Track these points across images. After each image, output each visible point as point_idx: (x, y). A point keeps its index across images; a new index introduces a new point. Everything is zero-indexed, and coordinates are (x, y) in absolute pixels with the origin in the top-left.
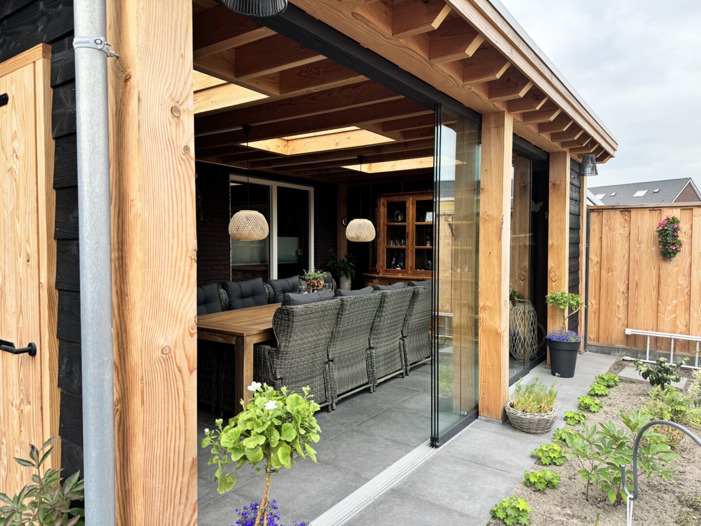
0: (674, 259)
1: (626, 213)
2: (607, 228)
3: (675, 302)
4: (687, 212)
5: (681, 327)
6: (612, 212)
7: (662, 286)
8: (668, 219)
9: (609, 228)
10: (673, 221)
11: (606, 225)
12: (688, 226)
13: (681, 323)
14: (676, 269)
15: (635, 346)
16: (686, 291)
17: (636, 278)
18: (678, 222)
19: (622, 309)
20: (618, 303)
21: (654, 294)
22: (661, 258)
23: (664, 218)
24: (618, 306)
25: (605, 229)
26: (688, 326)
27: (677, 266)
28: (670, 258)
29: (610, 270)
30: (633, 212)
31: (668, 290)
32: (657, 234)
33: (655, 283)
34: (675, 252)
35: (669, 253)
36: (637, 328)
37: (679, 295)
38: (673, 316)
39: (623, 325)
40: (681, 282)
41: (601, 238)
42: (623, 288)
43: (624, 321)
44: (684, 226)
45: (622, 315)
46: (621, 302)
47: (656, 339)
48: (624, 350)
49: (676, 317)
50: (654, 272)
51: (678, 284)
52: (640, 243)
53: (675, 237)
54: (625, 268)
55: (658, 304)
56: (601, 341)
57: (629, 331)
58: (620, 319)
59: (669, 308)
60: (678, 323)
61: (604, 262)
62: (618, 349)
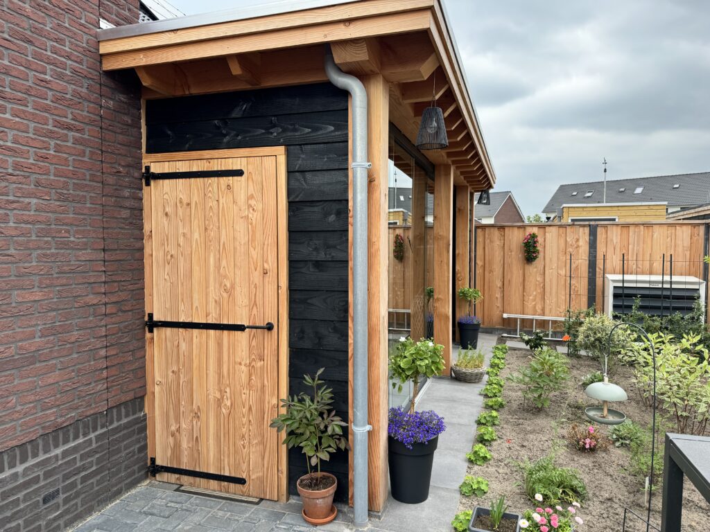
0: (534, 263)
1: (502, 230)
2: (488, 241)
3: (535, 293)
4: (542, 230)
5: (539, 311)
6: (492, 229)
7: (526, 282)
8: (530, 235)
9: (490, 240)
10: (533, 236)
11: (488, 238)
12: (543, 240)
13: (539, 308)
14: (535, 270)
15: (509, 326)
16: (542, 285)
17: (509, 277)
18: (537, 237)
19: (500, 300)
20: (497, 295)
21: (521, 288)
22: (525, 262)
23: (527, 234)
24: (497, 298)
25: (487, 241)
26: (543, 310)
27: (536, 267)
28: (532, 261)
29: (491, 271)
30: (507, 229)
31: (531, 285)
32: (523, 245)
33: (521, 280)
34: (535, 258)
35: (532, 258)
36: (510, 313)
37: (538, 289)
38: (534, 303)
39: (500, 311)
40: (538, 279)
41: (484, 248)
42: (499, 284)
43: (501, 309)
44: (540, 239)
45: (499, 304)
46: (498, 295)
47: (523, 320)
48: (501, 329)
49: (535, 304)
50: (521, 272)
51: (537, 281)
52: (511, 252)
53: (535, 247)
54: (501, 269)
55: (524, 295)
56: (486, 324)
57: (505, 316)
58: (498, 307)
59: (531, 298)
60: (537, 308)
61: (487, 265)
62: (498, 329)
